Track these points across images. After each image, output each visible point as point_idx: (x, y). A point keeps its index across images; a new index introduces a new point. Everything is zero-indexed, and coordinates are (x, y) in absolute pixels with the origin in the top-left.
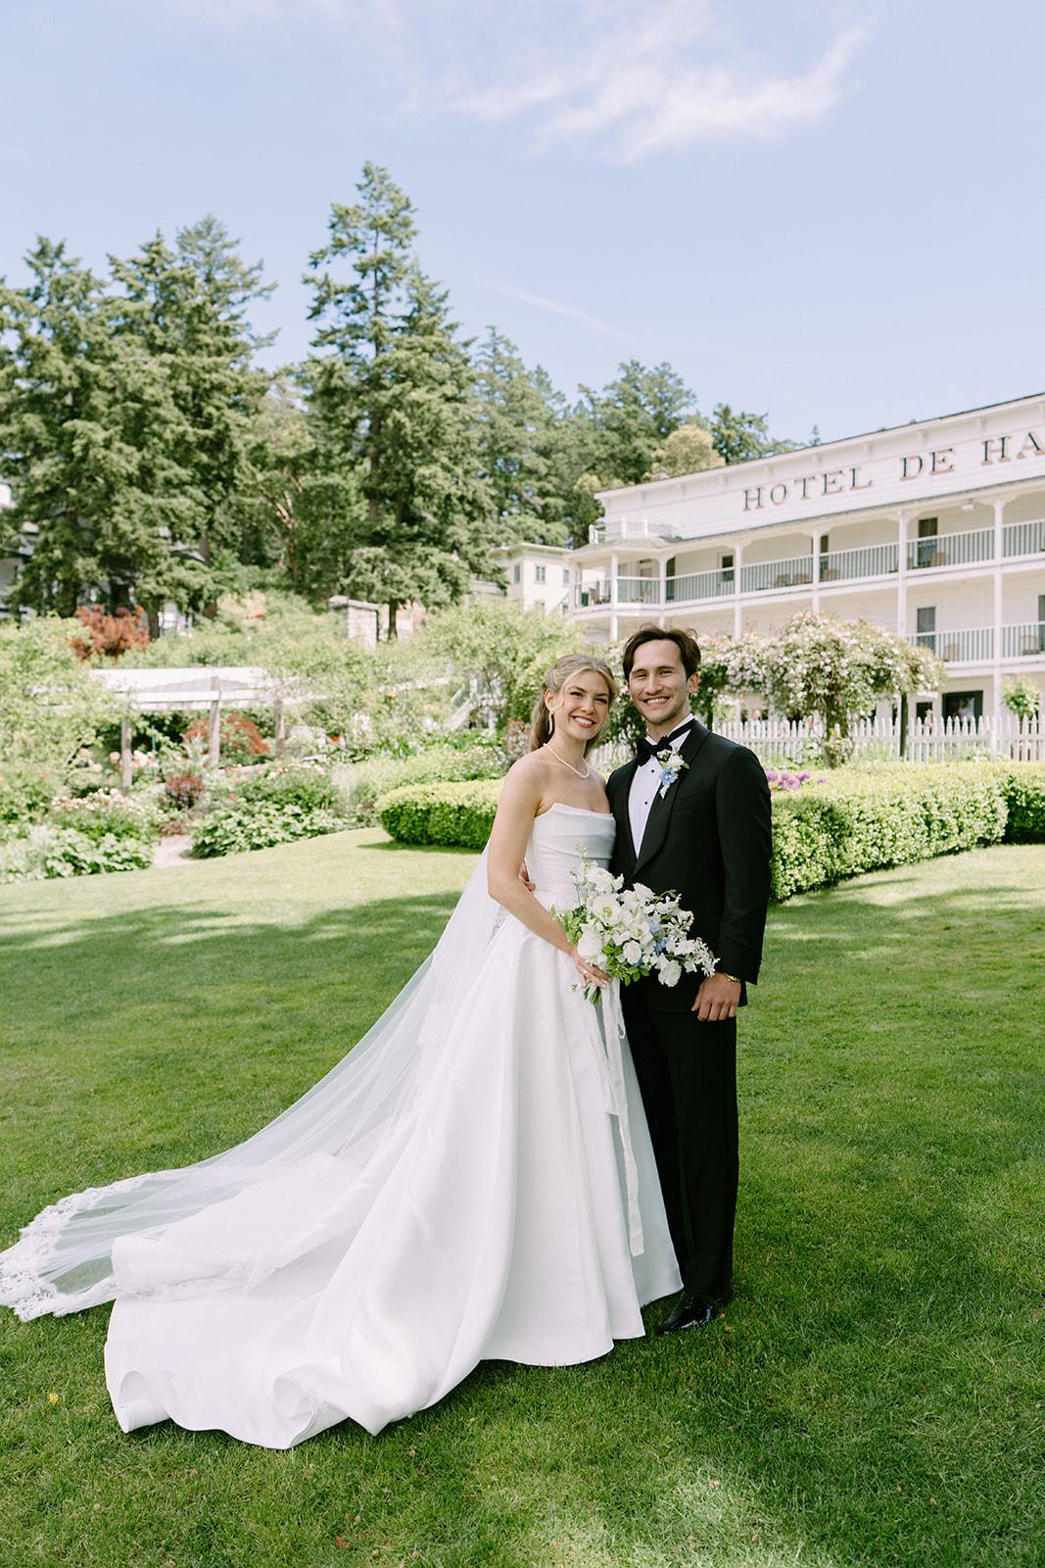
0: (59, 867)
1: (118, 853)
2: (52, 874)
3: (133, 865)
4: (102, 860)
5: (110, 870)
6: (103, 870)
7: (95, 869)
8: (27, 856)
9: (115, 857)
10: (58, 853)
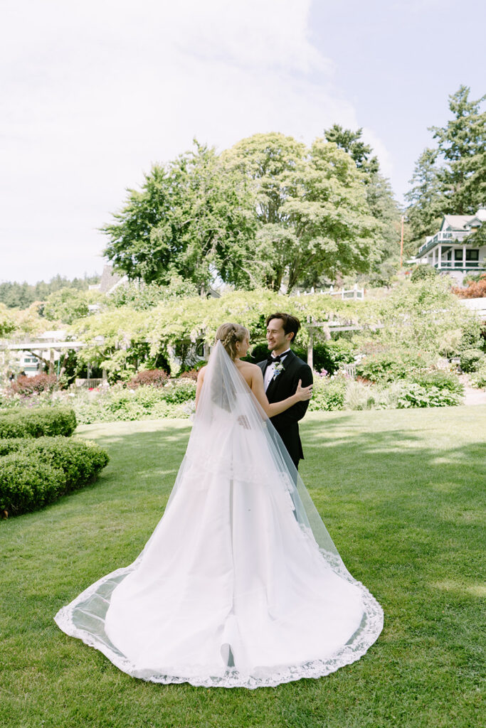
0: (403, 402)
1: (437, 397)
2: (400, 407)
3: (445, 404)
4: (427, 400)
5: (432, 406)
6: (428, 406)
7: (424, 405)
8: (389, 396)
9: (436, 399)
10: (403, 395)
